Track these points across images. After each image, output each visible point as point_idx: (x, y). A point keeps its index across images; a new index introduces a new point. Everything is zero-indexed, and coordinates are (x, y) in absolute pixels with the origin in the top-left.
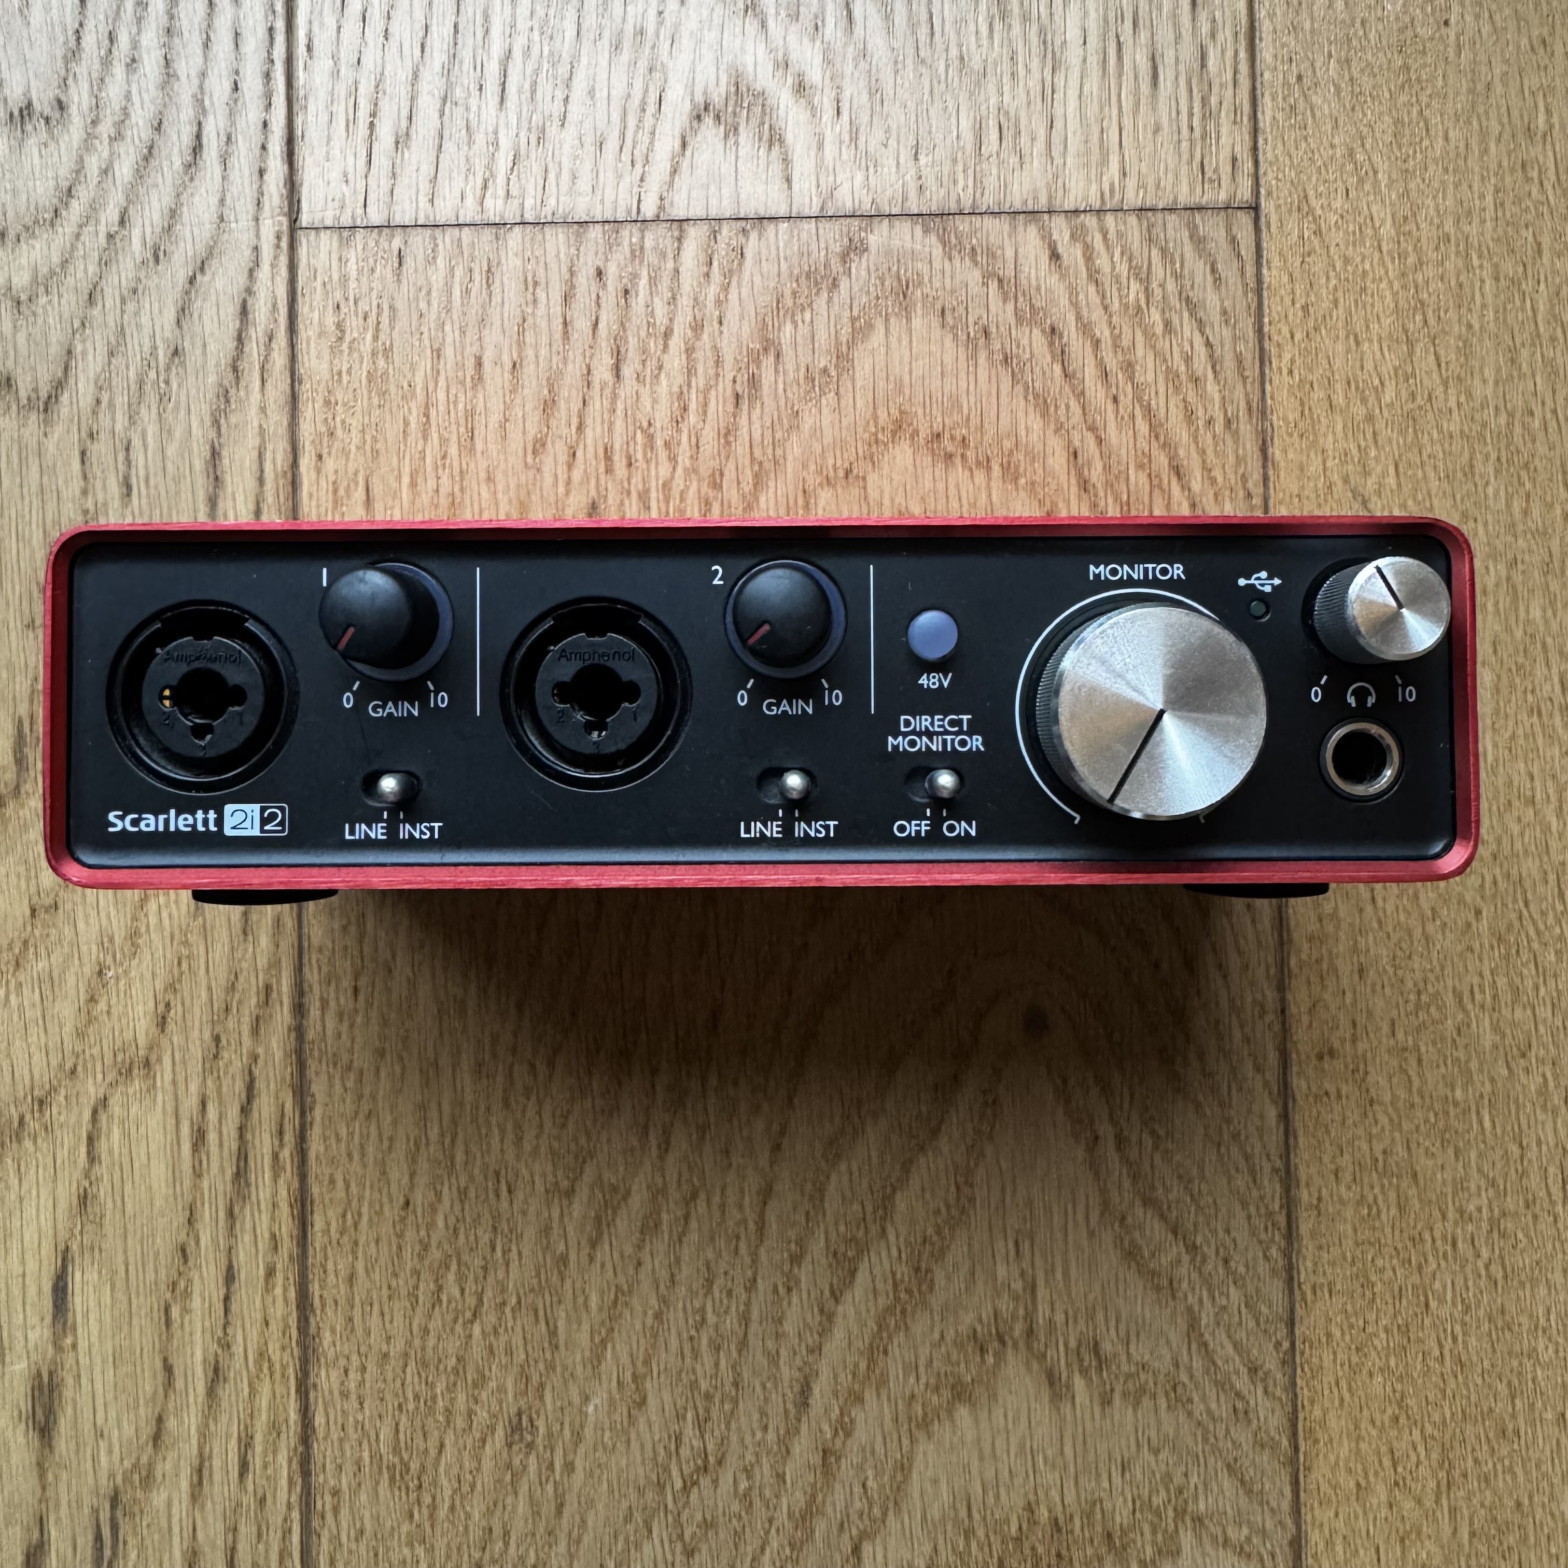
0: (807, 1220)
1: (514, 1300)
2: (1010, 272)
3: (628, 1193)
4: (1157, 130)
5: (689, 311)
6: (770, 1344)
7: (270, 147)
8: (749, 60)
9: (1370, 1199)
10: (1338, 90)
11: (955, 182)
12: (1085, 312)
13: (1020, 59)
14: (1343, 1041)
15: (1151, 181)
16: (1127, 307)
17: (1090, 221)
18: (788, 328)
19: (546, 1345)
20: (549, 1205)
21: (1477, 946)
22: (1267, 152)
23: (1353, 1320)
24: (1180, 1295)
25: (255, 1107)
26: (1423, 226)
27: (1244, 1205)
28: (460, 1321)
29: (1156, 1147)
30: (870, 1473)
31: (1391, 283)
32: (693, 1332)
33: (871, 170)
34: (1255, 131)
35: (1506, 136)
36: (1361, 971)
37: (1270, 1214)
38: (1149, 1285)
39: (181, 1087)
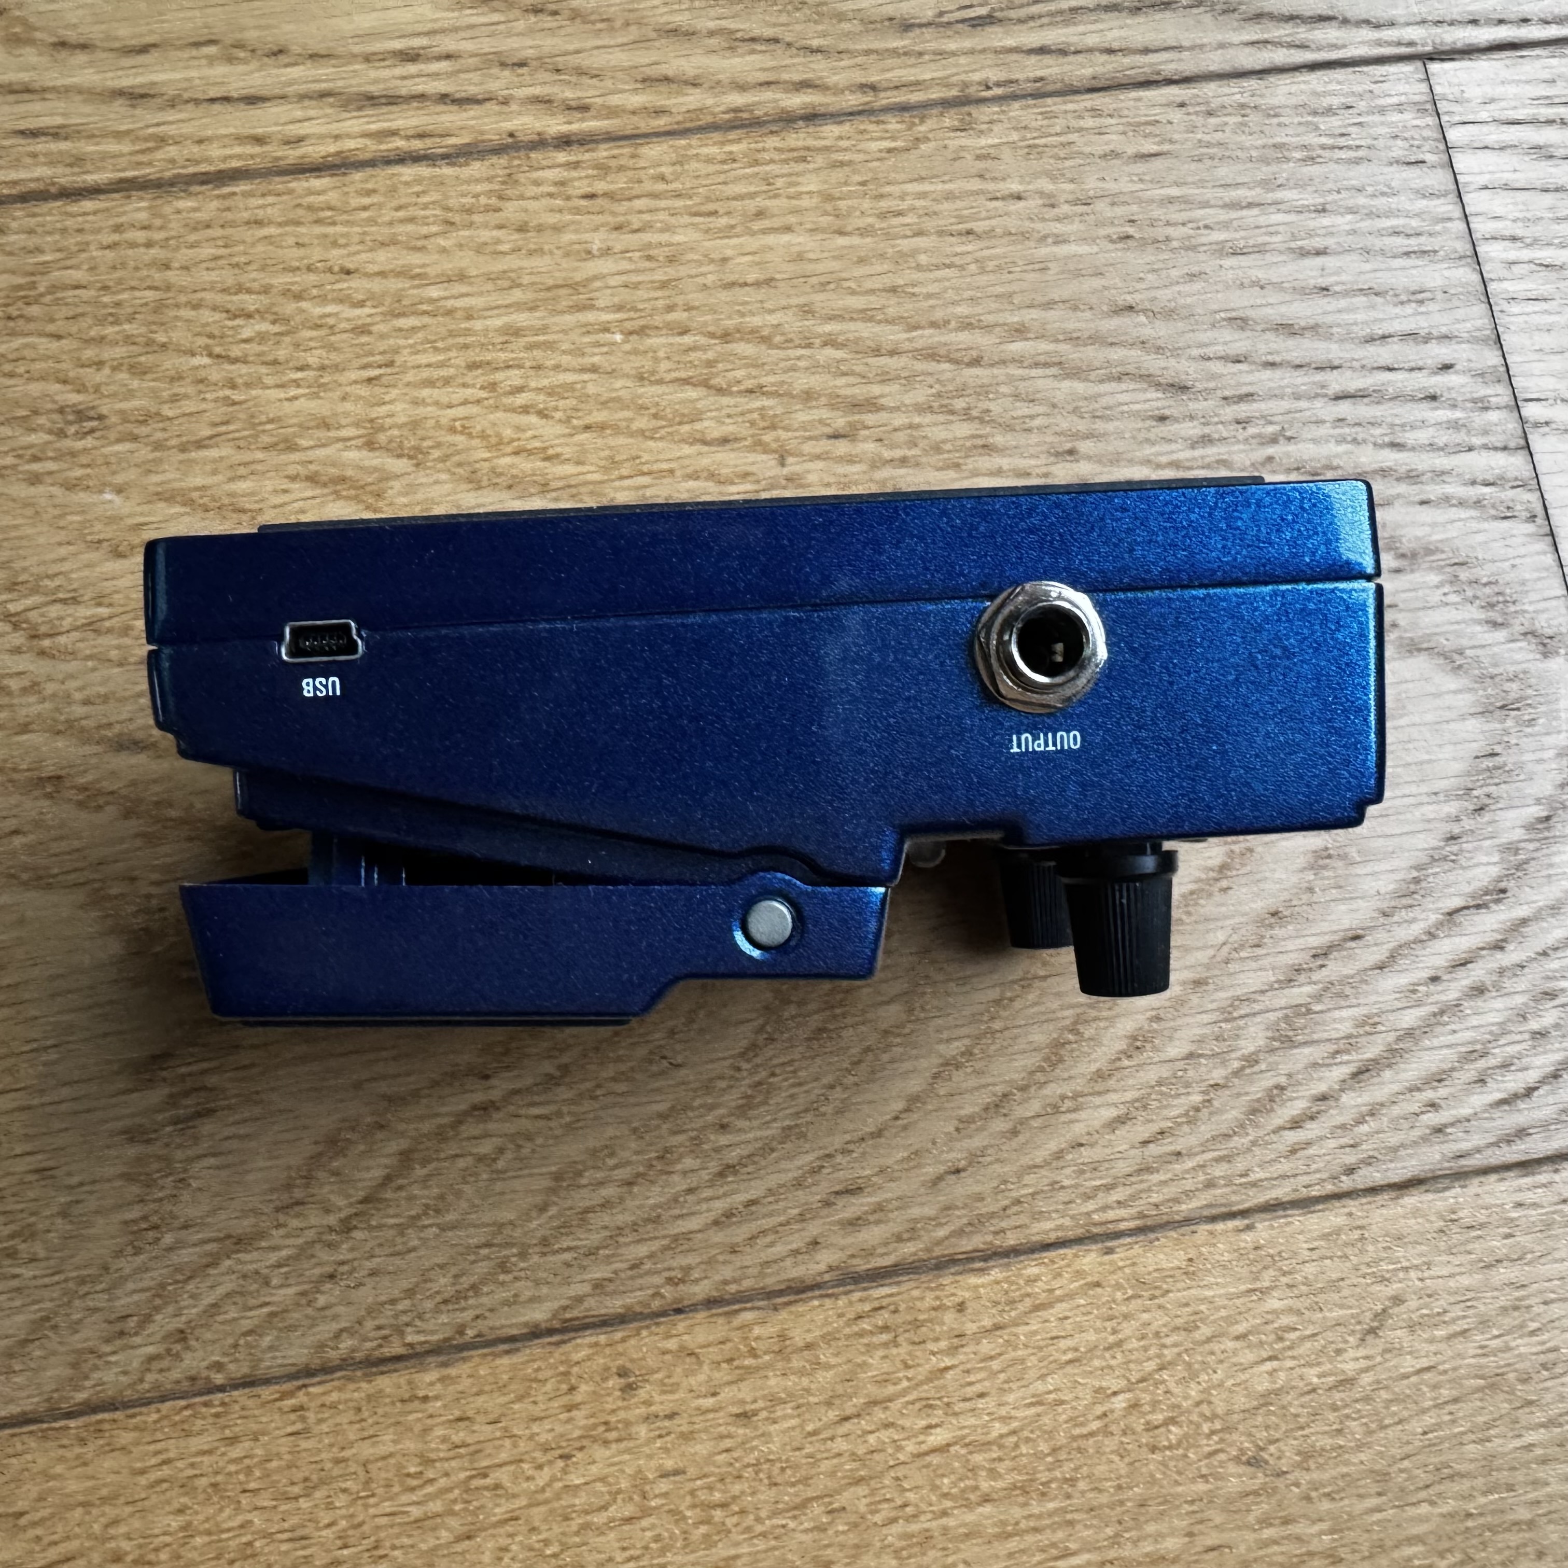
5: (1428, 467)
7: (1504, 27)
12: (1534, 928)
14: (648, 1403)
18: (1433, 579)
19: (184, 439)
24: (281, 1218)
28: (212, 342)
30: (31, 838)
36: (745, 1417)
37: (399, 1331)
38: (293, 1173)
39: (466, 35)
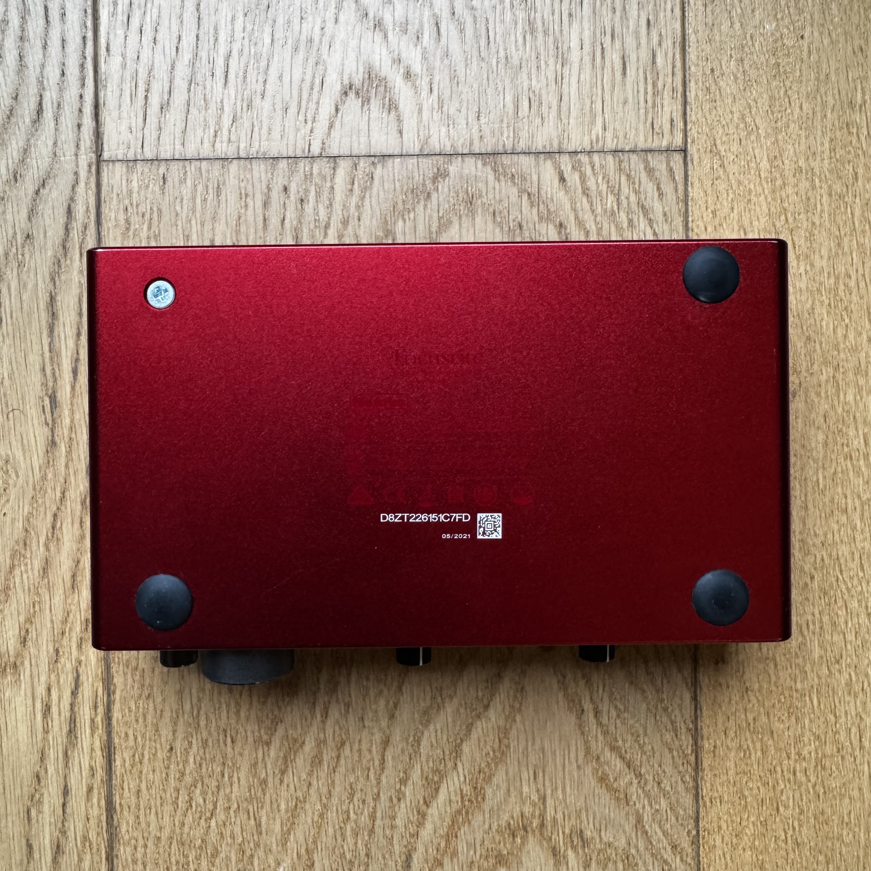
0: (410, 759)
1: (235, 806)
2: (534, 190)
3: (304, 743)
4: (625, 102)
5: (340, 213)
6: (388, 832)
7: (84, 110)
8: (377, 57)
9: (745, 747)
10: (736, 78)
11: (502, 134)
12: (580, 214)
13: (542, 58)
15: (621, 134)
16: (606, 211)
17: (584, 158)
18: (400, 223)
19: (255, 833)
20: (256, 749)
21: (811, 598)
22: (692, 116)
23: (734, 818)
24: (631, 803)
25: (80, 690)
26: (786, 161)
27: (671, 750)
28: (203, 818)
29: (618, 716)
31: (766, 197)
32: (342, 825)
33: (451, 126)
34: (685, 103)
35: (838, 106)
37: (686, 756)
38: (613, 797)
39: (36, 679)
